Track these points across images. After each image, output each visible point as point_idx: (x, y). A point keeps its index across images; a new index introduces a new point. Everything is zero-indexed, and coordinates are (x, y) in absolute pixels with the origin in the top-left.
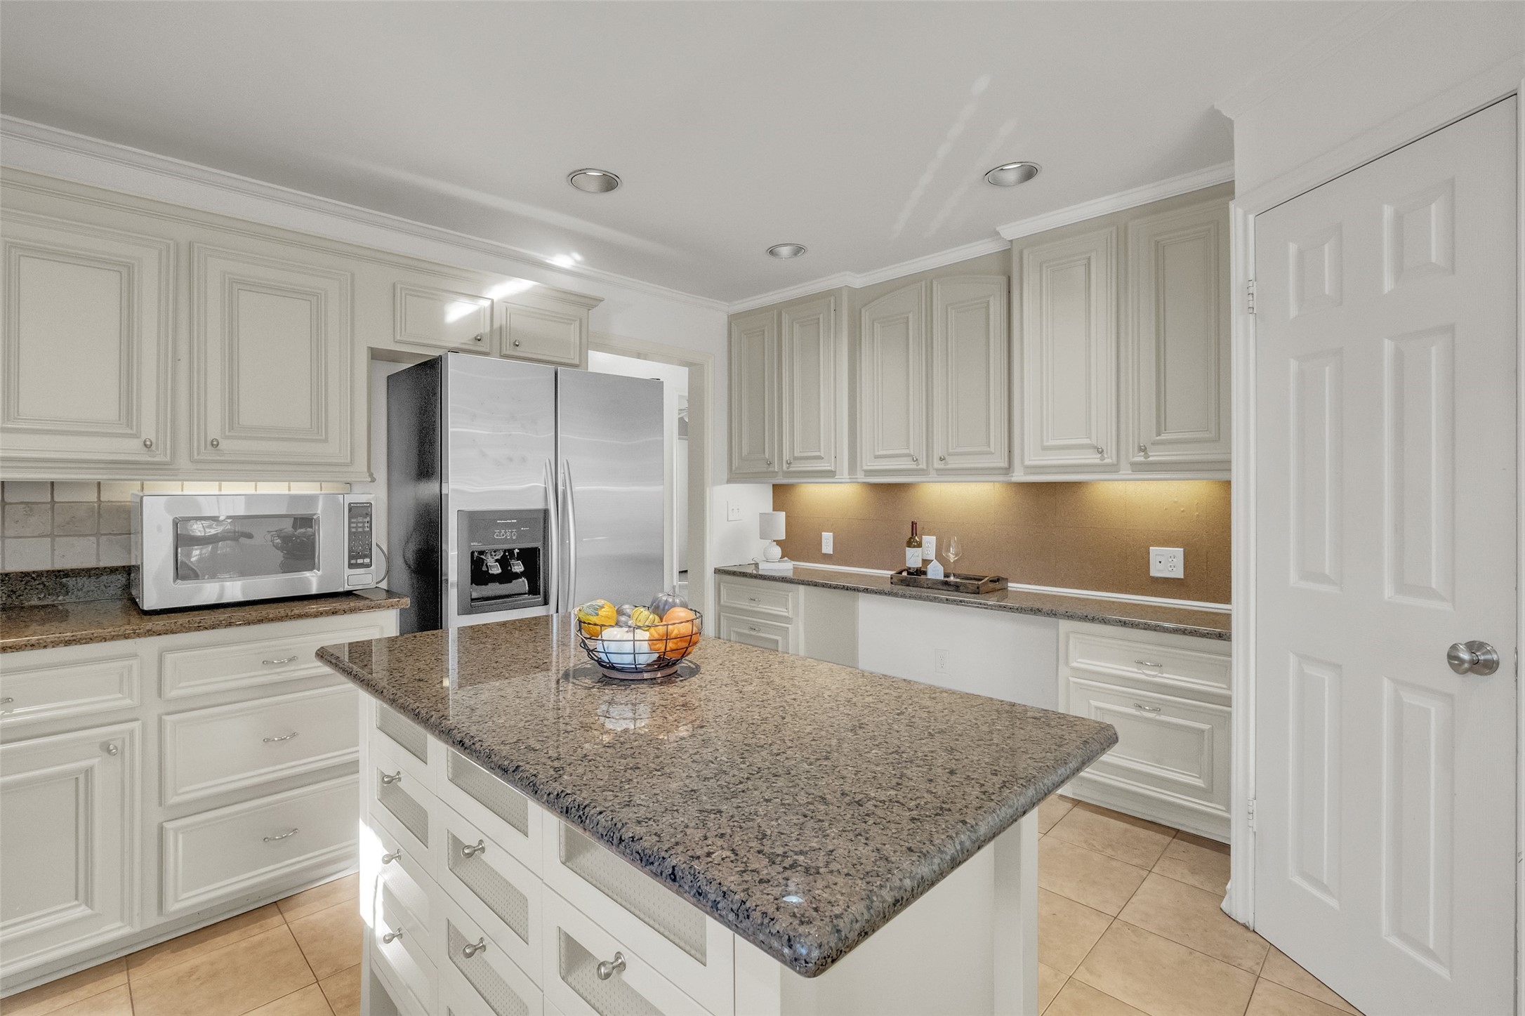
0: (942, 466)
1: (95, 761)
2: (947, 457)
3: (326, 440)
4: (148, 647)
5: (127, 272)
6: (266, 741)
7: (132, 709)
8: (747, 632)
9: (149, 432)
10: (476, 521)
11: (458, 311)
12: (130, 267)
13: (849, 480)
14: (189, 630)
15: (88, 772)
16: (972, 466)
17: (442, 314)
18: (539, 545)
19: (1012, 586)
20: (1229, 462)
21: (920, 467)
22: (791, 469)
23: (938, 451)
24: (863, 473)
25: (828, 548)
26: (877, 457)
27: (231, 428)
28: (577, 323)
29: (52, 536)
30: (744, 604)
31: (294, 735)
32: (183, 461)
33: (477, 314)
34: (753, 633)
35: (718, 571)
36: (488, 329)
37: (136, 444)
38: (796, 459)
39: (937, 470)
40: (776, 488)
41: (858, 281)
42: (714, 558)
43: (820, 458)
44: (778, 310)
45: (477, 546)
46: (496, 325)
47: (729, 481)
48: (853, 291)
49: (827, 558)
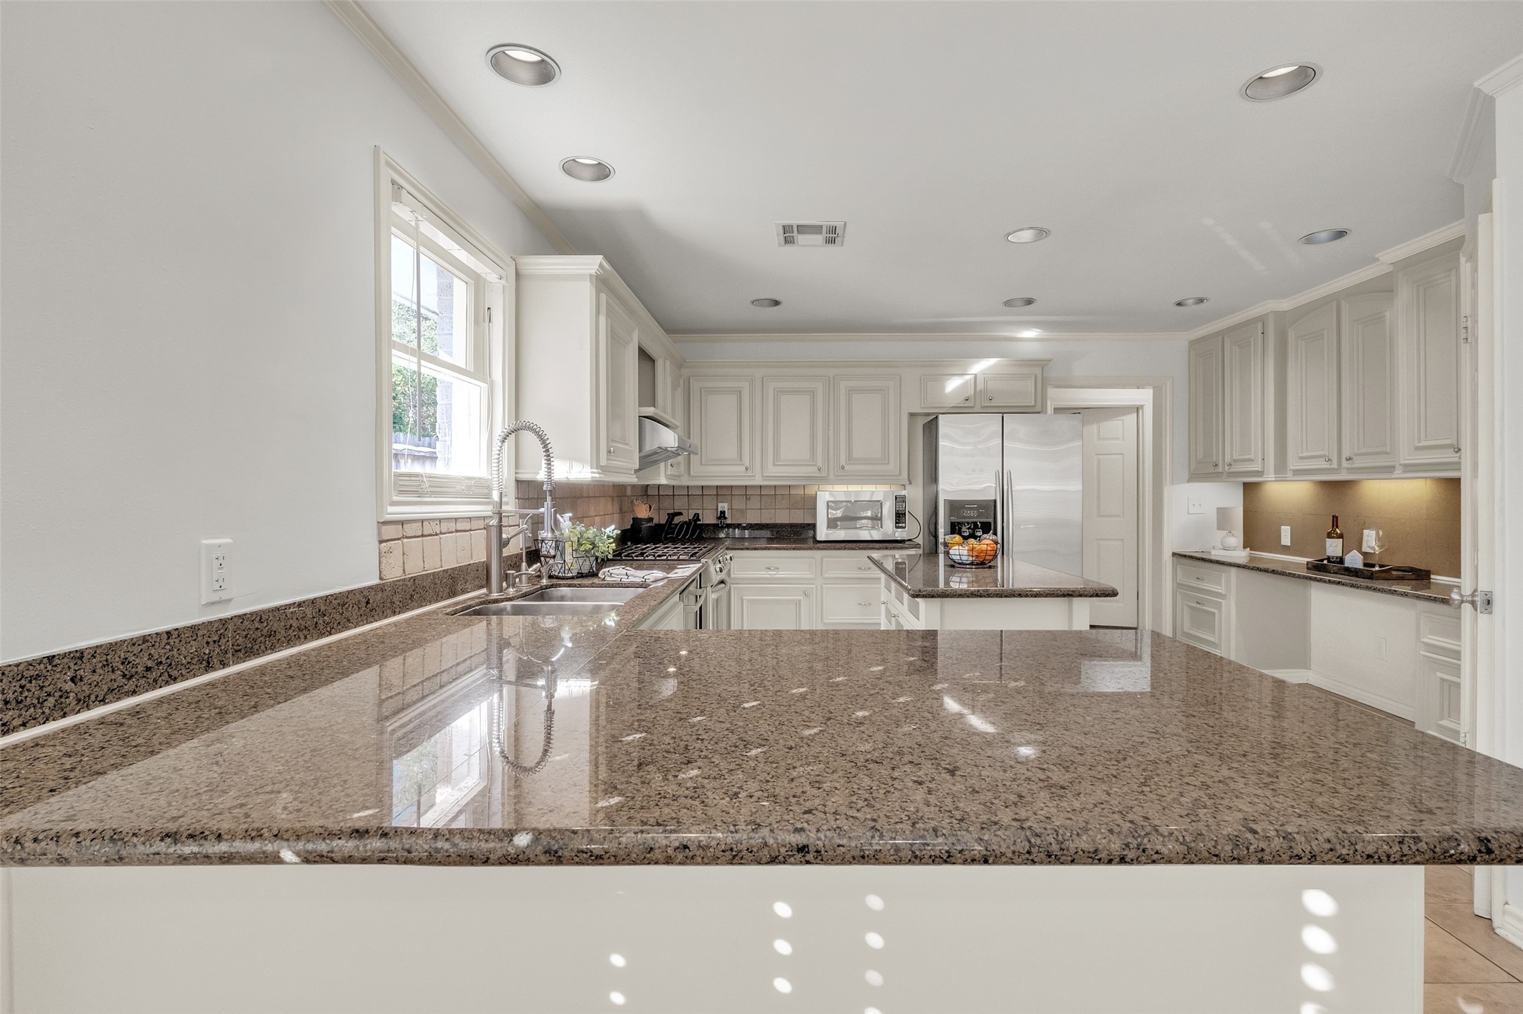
0: (1350, 466)
1: (801, 598)
2: (1354, 458)
3: (888, 463)
4: (818, 554)
5: (812, 393)
6: (859, 604)
7: (812, 579)
8: (1194, 605)
9: (820, 463)
10: (954, 506)
11: (952, 385)
12: (813, 392)
13: (1273, 479)
14: (831, 549)
15: (800, 601)
16: (1385, 464)
17: (943, 387)
18: (991, 520)
19: (1436, 578)
20: (1459, 463)
21: (1332, 466)
22: (1232, 470)
23: (1346, 454)
24: (1291, 472)
25: (1286, 540)
26: (1301, 458)
27: (849, 460)
28: (1033, 378)
29: (790, 509)
30: (1194, 583)
31: (870, 604)
32: (832, 476)
33: (965, 384)
34: (1198, 606)
35: (1174, 554)
36: (973, 393)
37: (814, 469)
38: (1235, 461)
39: (1348, 469)
40: (1246, 486)
41: (1285, 305)
42: (1171, 543)
43: (1251, 460)
44: (1222, 334)
45: (954, 519)
46: (978, 389)
47: (1190, 480)
48: (1280, 315)
49: (1286, 550)
